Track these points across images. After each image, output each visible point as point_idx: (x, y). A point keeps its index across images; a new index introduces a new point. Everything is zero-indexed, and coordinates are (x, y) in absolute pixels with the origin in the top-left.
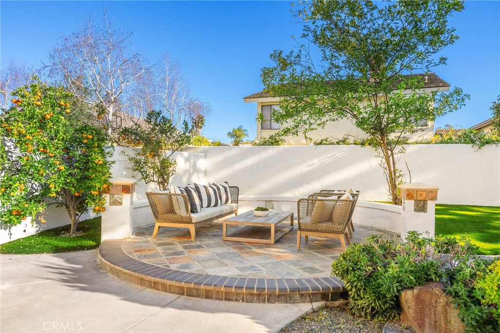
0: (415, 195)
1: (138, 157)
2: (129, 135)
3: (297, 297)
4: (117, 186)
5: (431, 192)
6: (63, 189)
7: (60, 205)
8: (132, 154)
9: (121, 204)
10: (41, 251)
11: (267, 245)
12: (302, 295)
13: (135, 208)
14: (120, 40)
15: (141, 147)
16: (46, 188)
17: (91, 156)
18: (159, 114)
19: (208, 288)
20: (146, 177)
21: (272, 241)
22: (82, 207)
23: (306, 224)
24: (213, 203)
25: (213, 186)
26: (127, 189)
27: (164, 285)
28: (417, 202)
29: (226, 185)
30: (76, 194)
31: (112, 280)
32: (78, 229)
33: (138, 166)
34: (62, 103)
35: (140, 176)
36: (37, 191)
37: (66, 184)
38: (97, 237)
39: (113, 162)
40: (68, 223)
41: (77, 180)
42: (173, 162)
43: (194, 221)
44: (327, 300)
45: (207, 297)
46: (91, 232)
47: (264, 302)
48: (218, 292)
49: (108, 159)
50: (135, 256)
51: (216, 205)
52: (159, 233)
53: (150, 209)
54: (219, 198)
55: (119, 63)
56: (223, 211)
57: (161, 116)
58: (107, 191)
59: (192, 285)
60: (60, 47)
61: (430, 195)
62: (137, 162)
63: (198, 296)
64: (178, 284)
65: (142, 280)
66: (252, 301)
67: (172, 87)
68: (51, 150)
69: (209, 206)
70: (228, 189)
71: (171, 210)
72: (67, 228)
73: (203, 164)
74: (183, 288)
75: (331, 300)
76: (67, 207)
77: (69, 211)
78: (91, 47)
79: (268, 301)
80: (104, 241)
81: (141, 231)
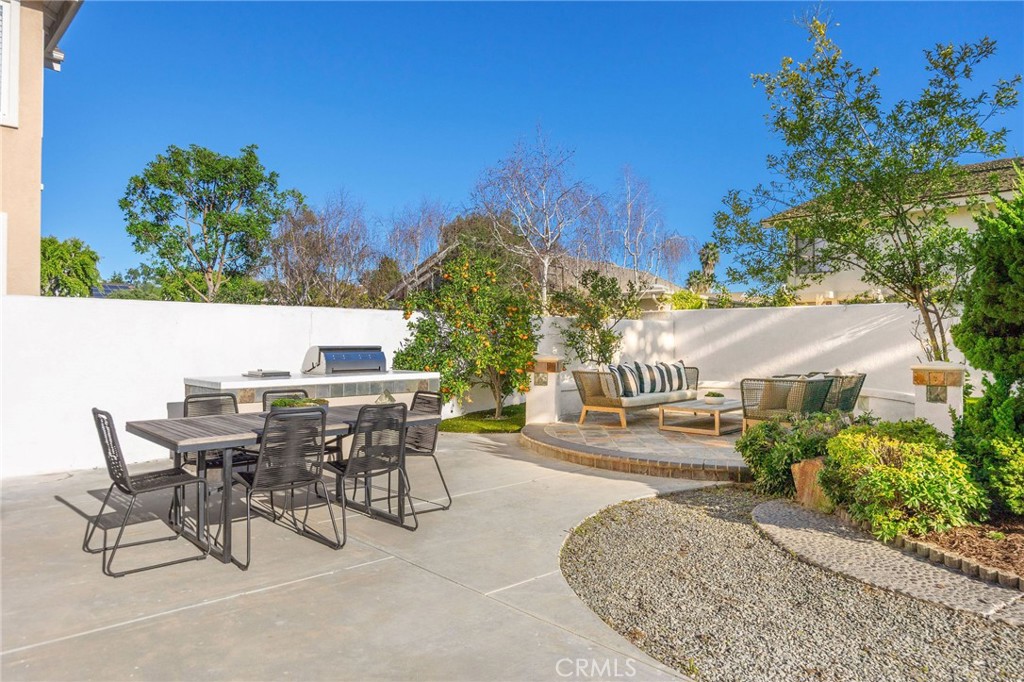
0: (927, 379)
1: (572, 330)
2: (562, 300)
3: (702, 473)
4: (542, 363)
5: (952, 373)
6: (488, 366)
7: (486, 385)
8: (565, 326)
9: (545, 383)
10: (468, 431)
11: (710, 436)
12: (707, 472)
13: (563, 392)
14: (558, 162)
15: (575, 316)
16: (472, 365)
17: (515, 330)
18: (596, 274)
19: (615, 459)
20: (582, 355)
21: (716, 432)
22: (507, 389)
23: (753, 411)
24: (659, 387)
25: (660, 366)
26: (552, 367)
27: (576, 457)
28: (931, 388)
29: (680, 365)
30: (501, 372)
31: (532, 453)
32: (503, 414)
33: (572, 340)
34: (489, 273)
35: (574, 353)
36: (463, 369)
37: (491, 360)
38: (521, 422)
39: (541, 337)
40: (493, 407)
41: (502, 357)
42: (616, 335)
43: (624, 405)
44: (737, 481)
45: (615, 469)
46: (517, 416)
47: (668, 476)
48: (624, 464)
49: (535, 333)
50: (556, 436)
51: (663, 390)
52: (585, 420)
53: (577, 393)
54: (667, 382)
55: (556, 195)
56: (668, 398)
57: (599, 276)
58: (532, 368)
59: (600, 456)
60: (484, 183)
61: (951, 379)
62: (571, 336)
63: (606, 468)
64: (588, 456)
65: (558, 452)
66: (656, 475)
67: (636, 217)
68: (478, 326)
69: (652, 391)
70: (682, 371)
71: (600, 393)
72: (492, 412)
73: (668, 340)
74: (593, 460)
75: (741, 481)
76: (493, 388)
77: (494, 392)
78: (520, 179)
79: (673, 476)
80: (529, 425)
81: (568, 417)
